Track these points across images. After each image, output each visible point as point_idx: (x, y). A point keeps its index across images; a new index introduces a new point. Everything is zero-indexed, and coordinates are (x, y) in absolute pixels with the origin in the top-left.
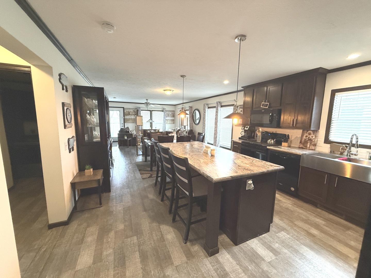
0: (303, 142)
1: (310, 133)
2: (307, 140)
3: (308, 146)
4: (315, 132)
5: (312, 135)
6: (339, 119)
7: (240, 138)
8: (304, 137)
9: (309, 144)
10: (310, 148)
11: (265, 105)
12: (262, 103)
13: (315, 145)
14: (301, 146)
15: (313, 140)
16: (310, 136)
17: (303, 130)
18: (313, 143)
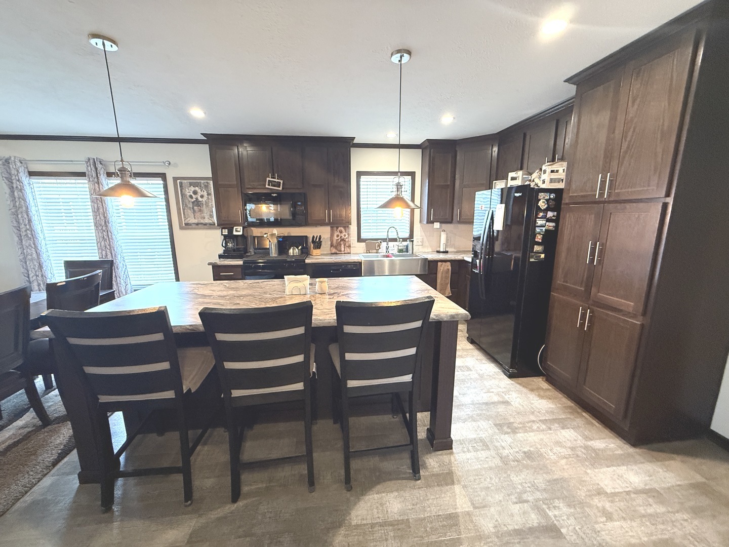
0: (334, 245)
1: (341, 230)
2: (339, 240)
3: (343, 249)
4: (347, 228)
5: (344, 234)
6: (368, 209)
7: (220, 257)
8: (335, 238)
9: (343, 246)
11: (273, 183)
13: (349, 246)
15: (347, 240)
16: (342, 235)
18: (347, 245)
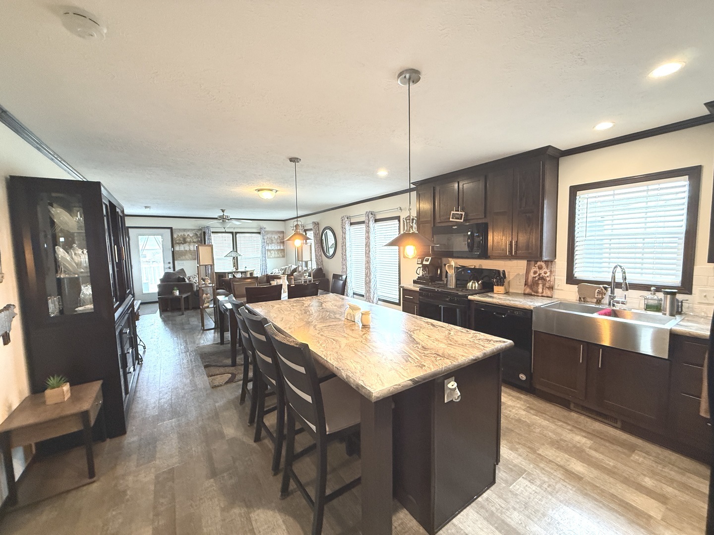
0: (529, 284)
1: (541, 266)
2: (537, 279)
3: (540, 290)
4: (550, 263)
5: (545, 270)
6: (587, 238)
7: (415, 282)
8: (532, 275)
9: (541, 286)
10: (544, 294)
11: (457, 216)
12: (452, 212)
13: (551, 288)
14: (528, 291)
15: (548, 279)
16: (542, 272)
17: (527, 261)
18: (547, 285)
